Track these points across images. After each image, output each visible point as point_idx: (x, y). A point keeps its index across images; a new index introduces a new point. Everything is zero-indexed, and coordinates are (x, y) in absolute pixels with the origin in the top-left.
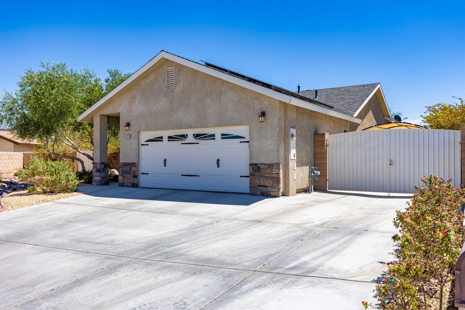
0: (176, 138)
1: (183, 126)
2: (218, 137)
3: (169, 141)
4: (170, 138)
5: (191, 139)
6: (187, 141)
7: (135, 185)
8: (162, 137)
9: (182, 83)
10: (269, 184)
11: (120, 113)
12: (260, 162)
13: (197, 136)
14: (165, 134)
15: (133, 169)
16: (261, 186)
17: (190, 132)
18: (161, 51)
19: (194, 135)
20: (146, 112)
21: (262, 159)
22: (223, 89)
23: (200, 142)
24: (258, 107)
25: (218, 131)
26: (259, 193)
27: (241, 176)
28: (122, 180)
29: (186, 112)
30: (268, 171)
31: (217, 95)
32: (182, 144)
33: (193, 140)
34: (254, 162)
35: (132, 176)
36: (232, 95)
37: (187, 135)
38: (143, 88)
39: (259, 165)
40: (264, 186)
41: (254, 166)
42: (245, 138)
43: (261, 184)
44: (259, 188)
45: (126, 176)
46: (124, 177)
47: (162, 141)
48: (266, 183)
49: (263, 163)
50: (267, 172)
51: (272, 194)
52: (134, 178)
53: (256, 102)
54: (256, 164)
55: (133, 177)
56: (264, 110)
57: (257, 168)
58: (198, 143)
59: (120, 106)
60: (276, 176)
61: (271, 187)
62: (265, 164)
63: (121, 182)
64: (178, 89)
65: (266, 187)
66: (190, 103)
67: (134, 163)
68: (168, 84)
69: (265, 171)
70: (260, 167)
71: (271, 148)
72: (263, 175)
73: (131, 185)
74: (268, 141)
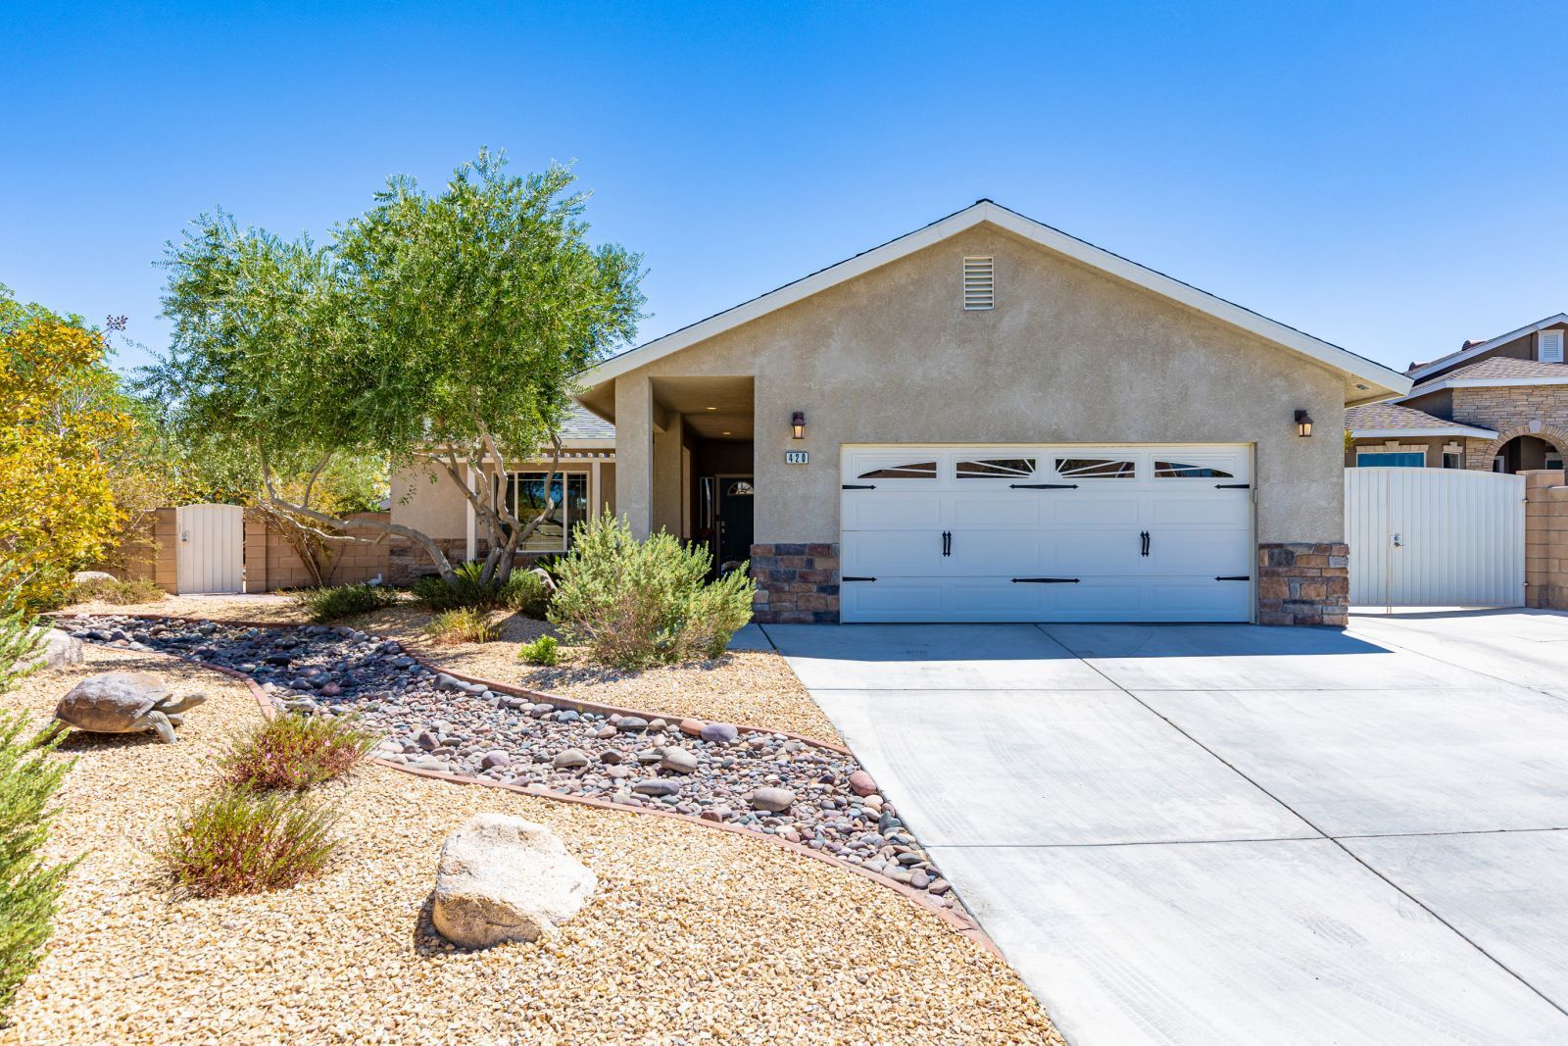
0: (993, 470)
1: (1031, 433)
2: (1145, 469)
3: (959, 476)
4: (966, 470)
5: (1046, 472)
6: (1032, 478)
7: (829, 618)
8: (933, 466)
9: (1027, 306)
10: (1318, 595)
11: (752, 379)
12: (1291, 541)
13: (1069, 466)
14: (948, 456)
15: (820, 564)
16: (1295, 602)
17: (1045, 456)
18: (978, 202)
19: (1058, 462)
20: (878, 384)
21: (1296, 533)
22: (1176, 339)
23: (1083, 483)
24: (1285, 398)
25: (1144, 456)
26: (1289, 619)
27: (1219, 579)
28: (769, 603)
29: (1041, 394)
30: (1317, 561)
31: (1153, 354)
32: (1013, 487)
33: (1059, 478)
34: (1272, 538)
35: (815, 588)
36: (1202, 360)
37: (1033, 462)
38: (866, 306)
39: (1290, 548)
40: (1304, 602)
41: (1276, 551)
42: (1231, 476)
43: (1297, 597)
44: (1291, 606)
45: (787, 589)
46: (779, 590)
47: (934, 476)
48: (1311, 592)
49: (1299, 541)
50: (1313, 564)
51: (1327, 619)
52: (823, 595)
53: (1280, 382)
54: (1280, 546)
55: (822, 589)
56: (1302, 406)
57: (1283, 555)
58: (1075, 487)
59: (755, 353)
60: (1338, 573)
61: (1324, 602)
62: (1310, 546)
63: (766, 608)
64: (1012, 322)
65: (1312, 603)
66: (1059, 369)
67: (828, 547)
68: (967, 305)
69: (1308, 563)
70: (1292, 553)
71: (1323, 503)
72: (1302, 572)
73: (811, 618)
74: (1314, 485)
